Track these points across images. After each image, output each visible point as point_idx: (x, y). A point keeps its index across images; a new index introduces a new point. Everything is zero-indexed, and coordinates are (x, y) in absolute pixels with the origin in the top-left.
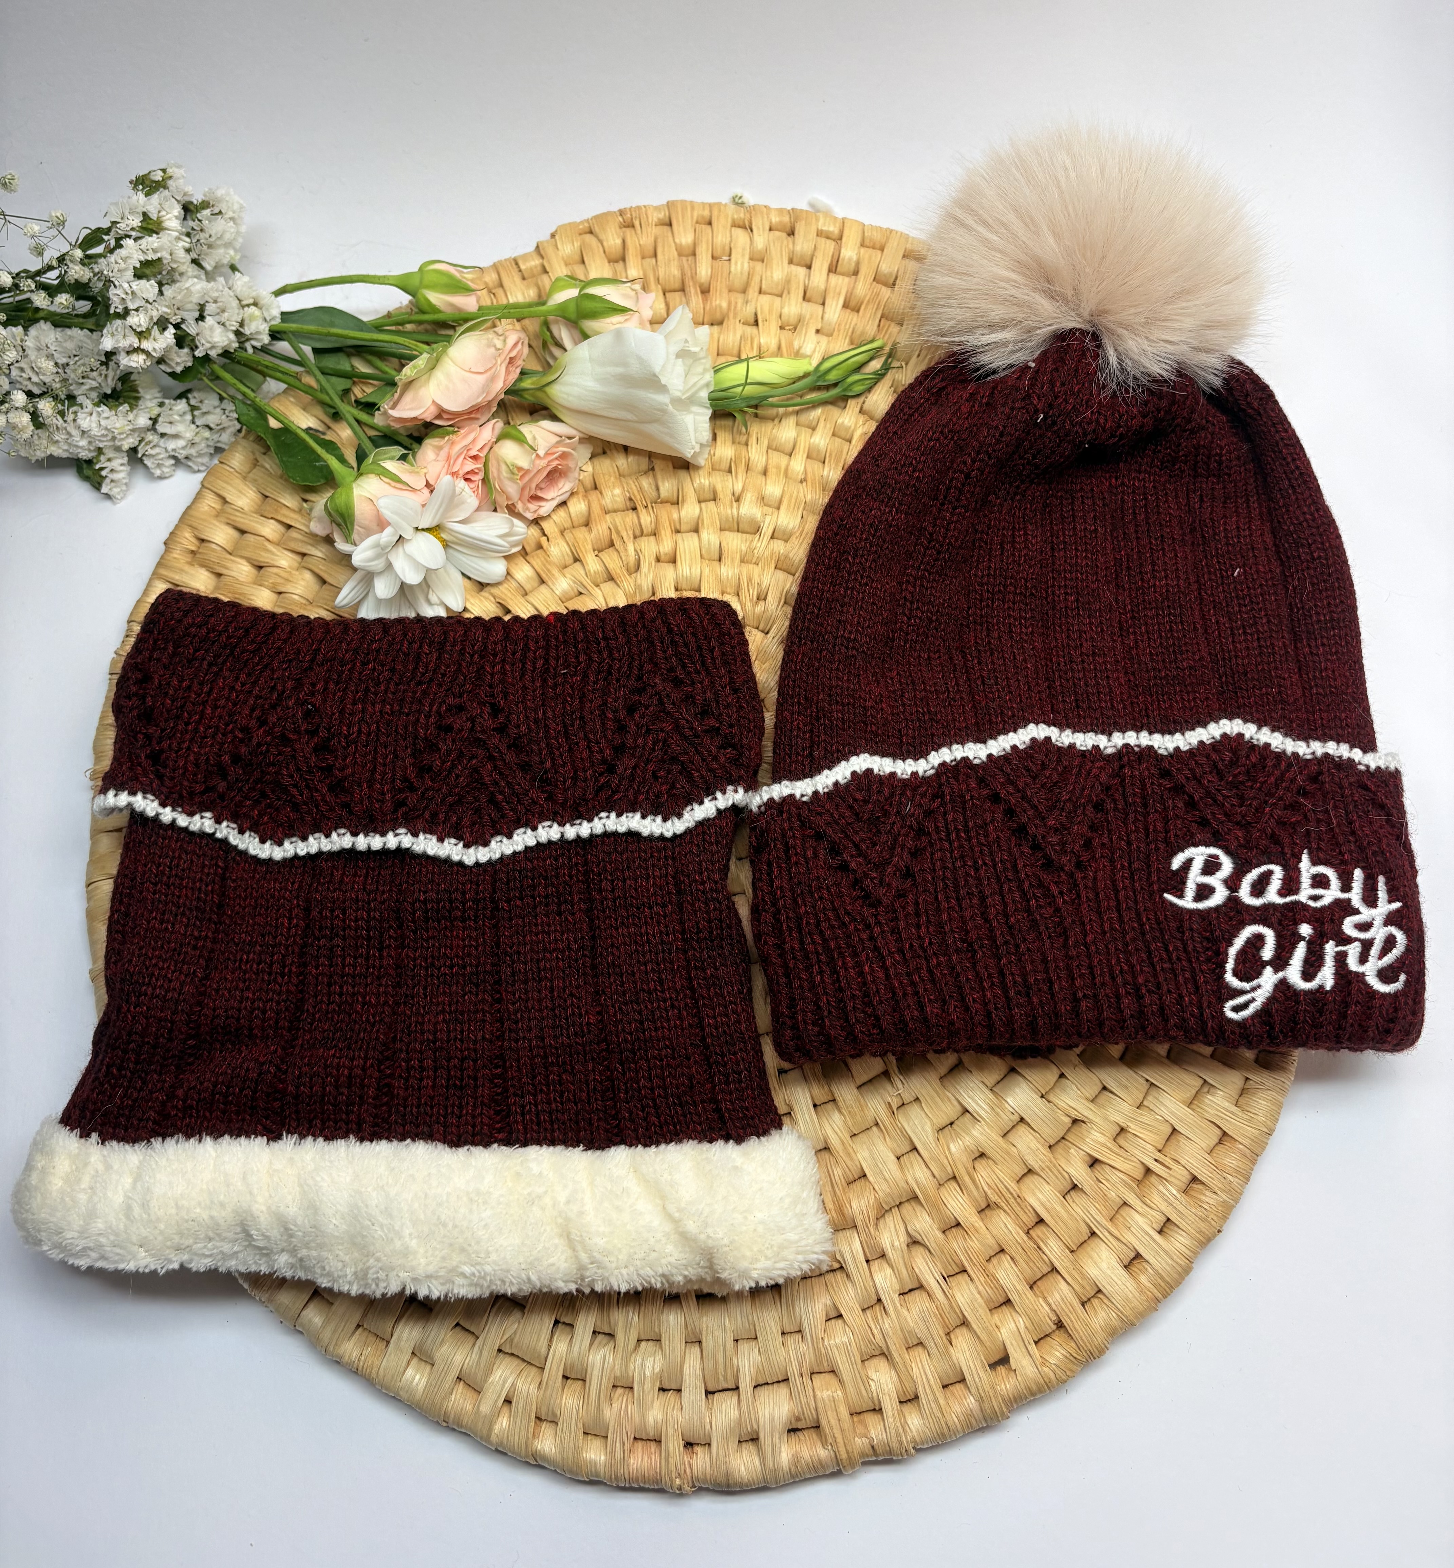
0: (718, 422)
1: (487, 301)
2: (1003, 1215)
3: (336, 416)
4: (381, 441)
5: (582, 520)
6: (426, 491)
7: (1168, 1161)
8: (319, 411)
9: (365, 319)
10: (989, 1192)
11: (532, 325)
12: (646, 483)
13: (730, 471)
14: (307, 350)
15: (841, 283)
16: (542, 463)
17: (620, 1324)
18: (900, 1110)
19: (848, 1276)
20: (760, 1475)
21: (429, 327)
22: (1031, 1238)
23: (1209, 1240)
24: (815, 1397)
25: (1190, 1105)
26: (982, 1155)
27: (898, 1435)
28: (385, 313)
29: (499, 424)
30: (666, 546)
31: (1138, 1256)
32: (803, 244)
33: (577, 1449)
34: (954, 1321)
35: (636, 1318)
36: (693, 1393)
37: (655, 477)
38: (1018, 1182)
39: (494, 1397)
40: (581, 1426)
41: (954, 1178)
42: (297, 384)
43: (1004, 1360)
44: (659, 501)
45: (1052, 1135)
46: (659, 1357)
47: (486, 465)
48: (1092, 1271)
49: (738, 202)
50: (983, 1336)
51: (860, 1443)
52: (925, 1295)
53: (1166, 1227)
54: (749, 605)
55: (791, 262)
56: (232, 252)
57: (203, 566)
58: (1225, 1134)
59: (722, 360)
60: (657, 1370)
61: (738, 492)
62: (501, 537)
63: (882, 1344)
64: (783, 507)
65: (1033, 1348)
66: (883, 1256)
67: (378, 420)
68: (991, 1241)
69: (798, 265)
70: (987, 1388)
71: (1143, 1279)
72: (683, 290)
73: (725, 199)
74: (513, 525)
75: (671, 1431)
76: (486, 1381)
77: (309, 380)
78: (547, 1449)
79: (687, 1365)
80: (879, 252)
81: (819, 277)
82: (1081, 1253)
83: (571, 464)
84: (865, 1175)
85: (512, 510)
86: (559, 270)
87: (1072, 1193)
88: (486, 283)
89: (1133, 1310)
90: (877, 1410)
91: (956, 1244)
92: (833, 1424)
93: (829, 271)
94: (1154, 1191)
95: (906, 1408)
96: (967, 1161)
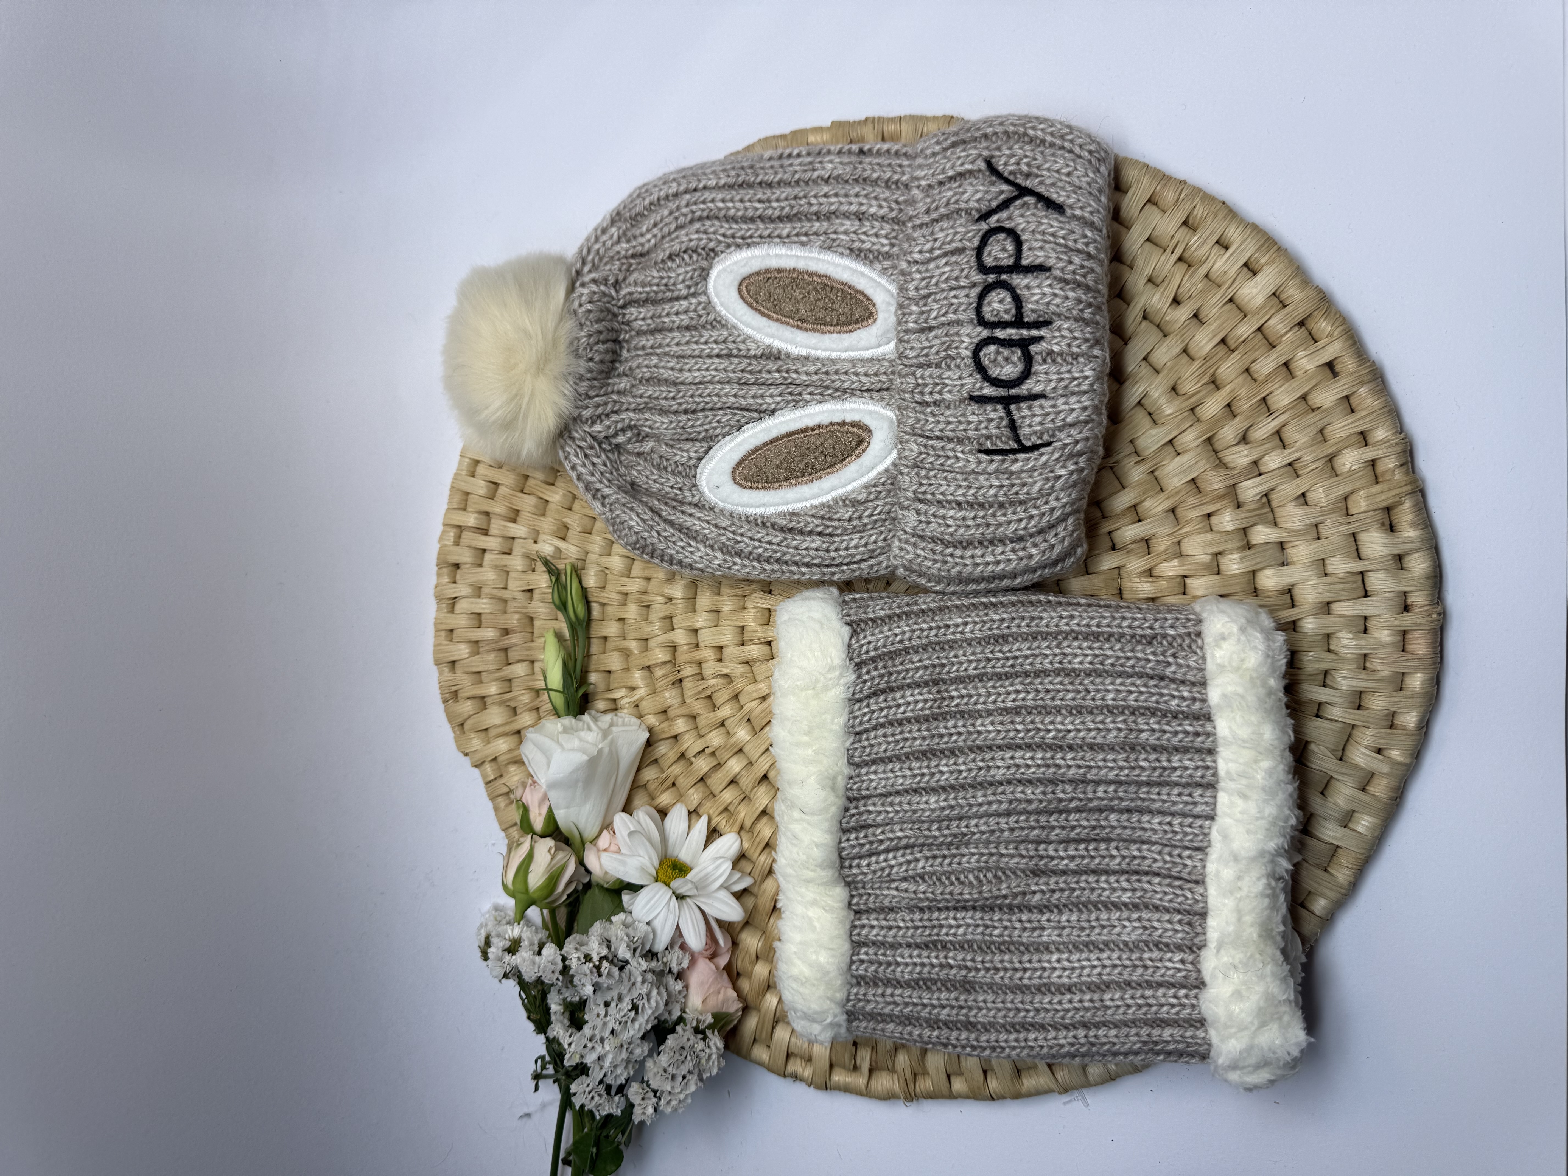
2: (1220, 371)
5: (691, 721)
7: (1172, 244)
10: (1203, 382)
12: (660, 672)
13: (648, 607)
15: (497, 526)
17: (1317, 666)
18: (1141, 453)
20: (1426, 553)
22: (1236, 348)
23: (1231, 210)
24: (1365, 512)
26: (1174, 389)
27: (1391, 446)
30: (709, 654)
31: (1246, 265)
32: (465, 556)
33: (1414, 695)
34: (1302, 406)
35: (1312, 654)
36: (1366, 607)
37: (655, 666)
38: (1193, 360)
39: (1376, 762)
40: (1395, 694)
41: (1192, 410)
43: (1330, 366)
44: (673, 662)
45: (1155, 334)
46: (1340, 635)
48: (1259, 299)
50: (1313, 383)
51: (1398, 476)
52: (1284, 429)
53: (1223, 244)
55: (480, 566)
58: (1149, 201)
60: (1350, 636)
61: (664, 600)
63: (1323, 461)
65: (1320, 344)
66: (1255, 463)
68: (1240, 379)
69: (482, 559)
70: (1352, 378)
71: (1263, 261)
72: (506, 650)
75: (1396, 623)
76: (1364, 769)
78: (1414, 719)
79: (1346, 613)
80: (471, 496)
81: (492, 543)
82: (1246, 309)
84: (1193, 480)
87: (1201, 317)
89: (1287, 268)
90: (1373, 463)
91: (1244, 406)
92: (1383, 497)
93: (486, 534)
94: (1196, 254)
95: (1371, 440)
96: (1178, 400)
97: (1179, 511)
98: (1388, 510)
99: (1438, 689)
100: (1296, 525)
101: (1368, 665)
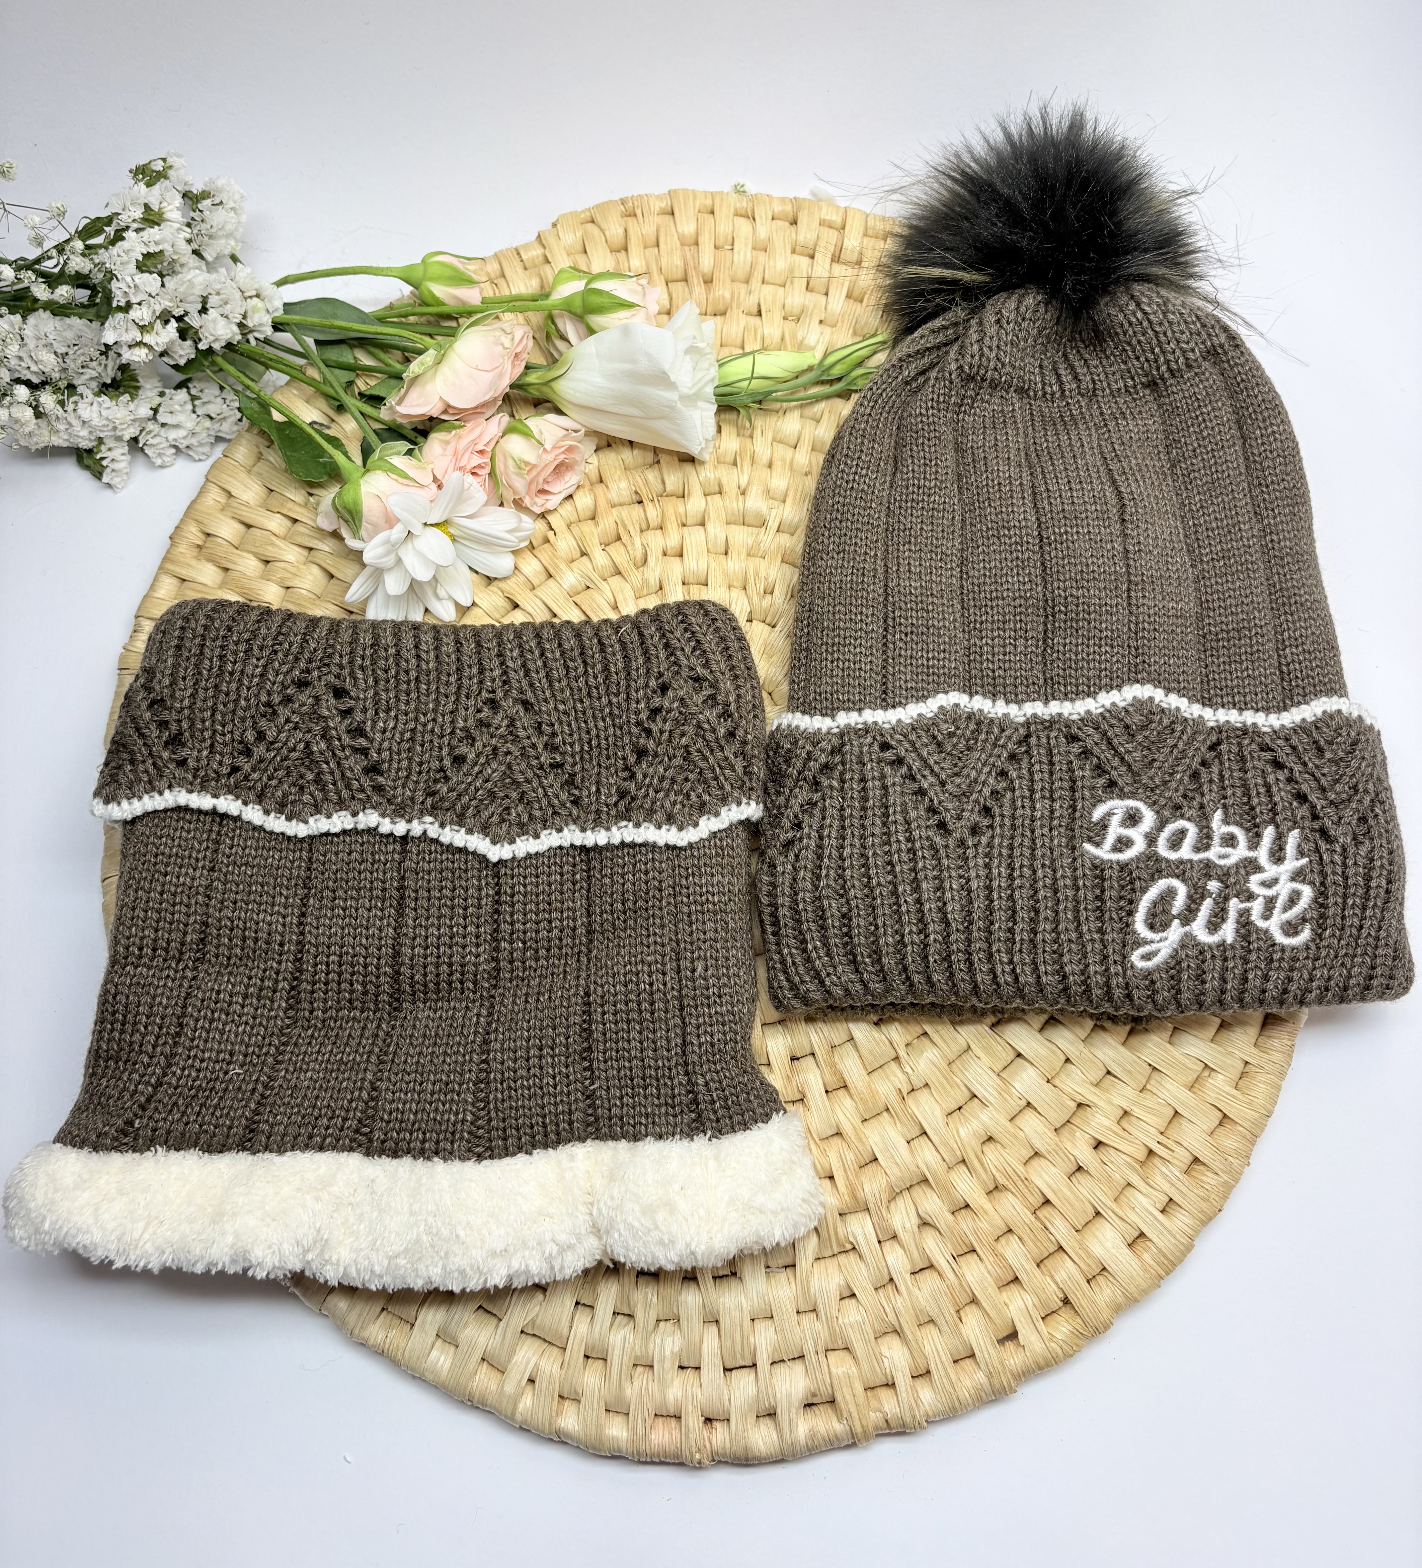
0: (723, 416)
1: (489, 292)
2: (1011, 1197)
3: (341, 408)
4: (386, 435)
5: (589, 514)
6: (434, 487)
7: (1170, 1143)
8: (322, 404)
9: (367, 309)
10: (997, 1175)
11: (536, 318)
12: (652, 475)
13: (735, 464)
14: (310, 342)
15: (844, 273)
16: (549, 457)
17: (640, 1306)
18: (911, 1096)
19: (860, 1256)
20: (778, 1447)
21: (431, 319)
22: (1037, 1218)
23: (1210, 1219)
24: (830, 1374)
25: (1191, 1088)
26: (990, 1139)
27: (911, 1409)
28: (387, 304)
29: (505, 419)
30: (672, 540)
31: (1142, 1235)
32: (806, 233)
33: (600, 1427)
34: (964, 1299)
35: (655, 1300)
36: (712, 1370)
37: (660, 470)
38: (1025, 1164)
39: (518, 1377)
40: (603, 1403)
41: (964, 1161)
42: (301, 376)
43: (1013, 1335)
44: (663, 494)
45: (1059, 1118)
46: (678, 1336)
47: (492, 459)
48: (1097, 1250)
49: (739, 190)
50: (992, 1314)
51: (874, 1418)
52: (936, 1275)
53: (1169, 1206)
54: (756, 600)
55: (794, 251)
56: (233, 243)
57: (210, 560)
58: (1225, 1116)
59: (726, 352)
60: (676, 1349)
61: (743, 486)
62: (510, 532)
63: (895, 1321)
64: (789, 501)
65: (1040, 1324)
66: (895, 1237)
67: (384, 414)
68: (1000, 1222)
69: (802, 254)
70: (996, 1363)
71: (1146, 1257)
72: (686, 280)
73: (727, 187)
74: (521, 520)
75: (690, 1407)
76: (509, 1361)
77: (313, 373)
78: (570, 1427)
79: (705, 1345)
81: (822, 267)
82: (1087, 1232)
83: (578, 457)
84: (876, 1159)
85: (518, 504)
86: (562, 261)
87: (1078, 1174)
88: (488, 274)
89: (1137, 1287)
90: (891, 1385)
91: (966, 1225)
92: (849, 1400)
93: (832, 261)
94: (1157, 1172)
95: (919, 1383)
96: (976, 1144)
97: (837, 1140)
98: (832, 1402)
99: (606, 1457)
100: (816, 1283)
101: (640, 1369)
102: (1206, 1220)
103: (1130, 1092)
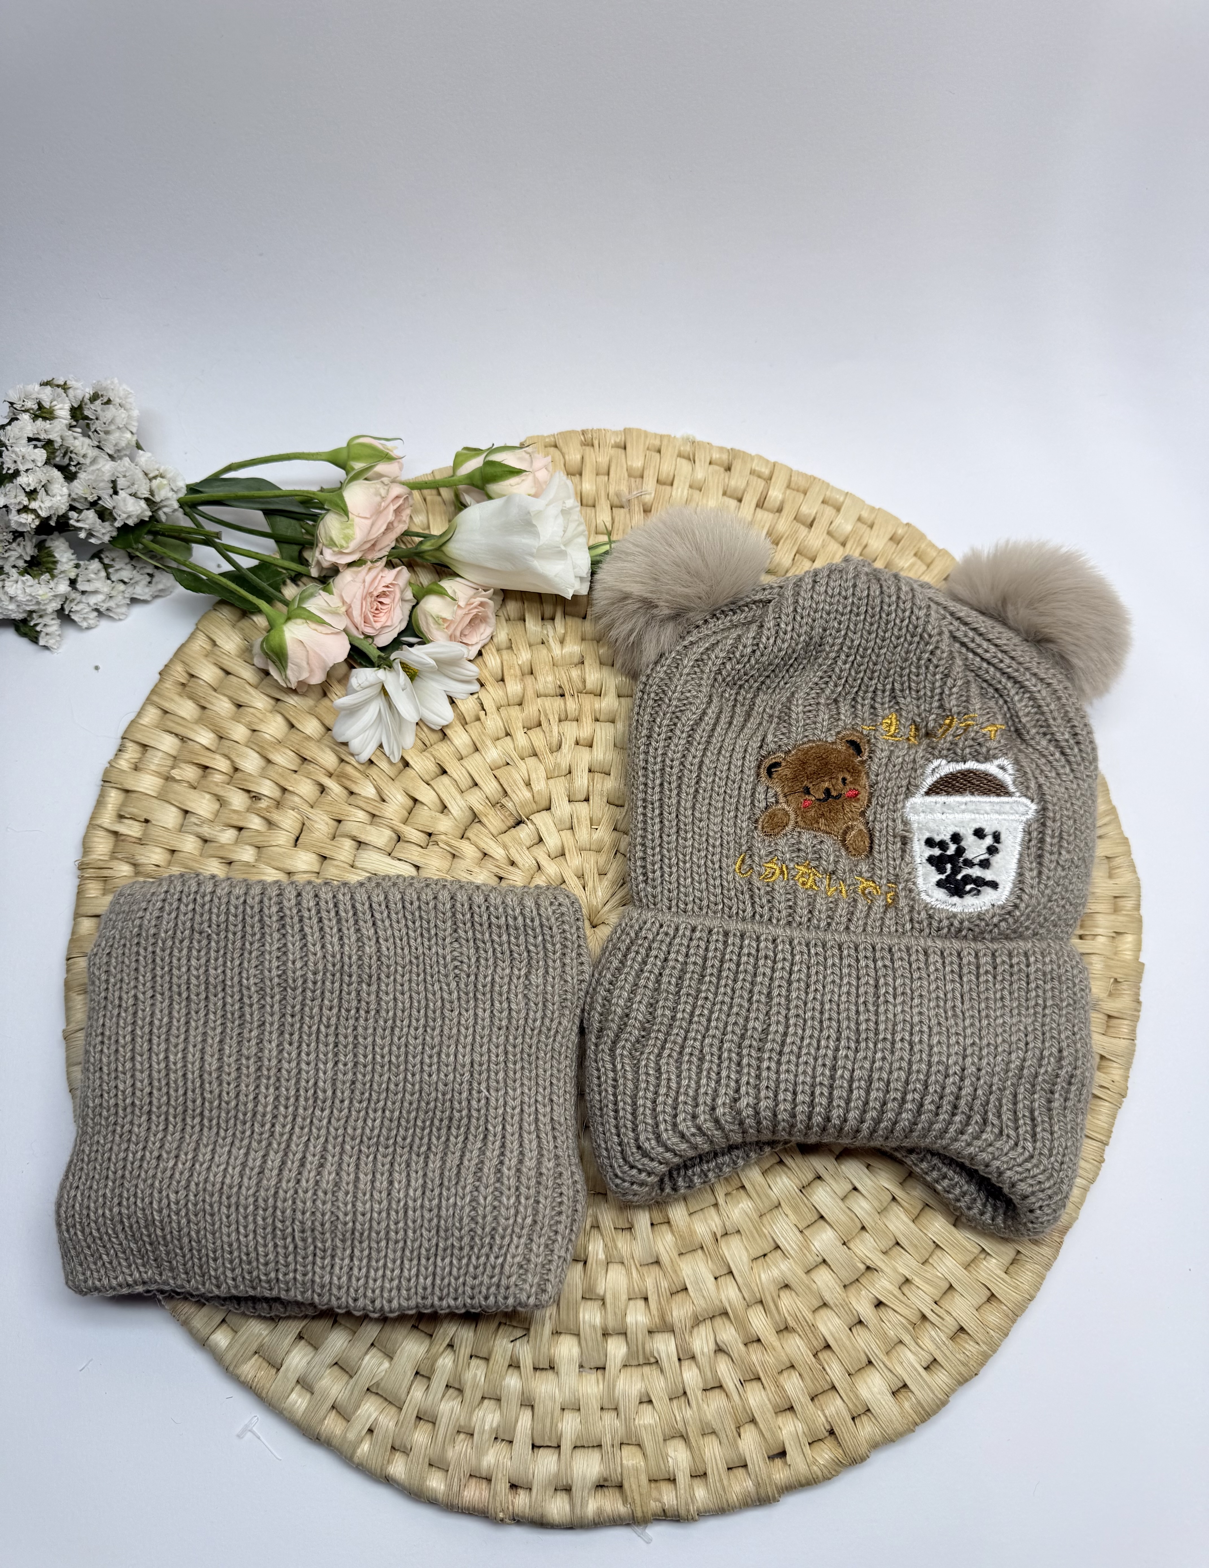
2: (797, 1338)
5: (517, 700)
7: (942, 1312)
10: (789, 1318)
12: (575, 675)
15: (766, 518)
17: (469, 1383)
18: (724, 1239)
19: (662, 1370)
20: (569, 1516)
22: (818, 1359)
23: (966, 1380)
24: (622, 1463)
25: (967, 1267)
26: (787, 1286)
27: (687, 1504)
30: (586, 732)
31: (905, 1386)
32: (738, 480)
33: (423, 1479)
34: (745, 1418)
36: (522, 1444)
37: (584, 670)
38: (814, 1312)
39: (361, 1425)
40: (427, 1458)
41: (761, 1302)
43: (782, 1454)
44: (584, 691)
45: (847, 1276)
46: (497, 1415)
48: (866, 1393)
50: (767, 1433)
51: (654, 1506)
52: (723, 1395)
53: (931, 1365)
55: (725, 494)
57: (191, 698)
58: (993, 1295)
60: (495, 1425)
63: (683, 1428)
65: (807, 1449)
66: (693, 1357)
68: (785, 1358)
69: (731, 497)
70: (764, 1476)
71: (906, 1405)
72: (628, 506)
73: (675, 435)
75: (500, 1473)
76: (355, 1412)
78: (398, 1472)
79: (520, 1423)
80: (802, 496)
81: (747, 511)
82: (859, 1377)
84: (687, 1289)
87: (858, 1327)
89: (894, 1428)
90: (672, 1480)
91: (755, 1356)
92: (634, 1487)
94: (927, 1334)
95: (697, 1482)
96: (773, 1289)
97: (655, 1269)
98: (620, 1487)
99: (424, 1502)
100: (620, 1387)
101: (462, 1436)
102: (963, 1380)
103: (914, 1264)
